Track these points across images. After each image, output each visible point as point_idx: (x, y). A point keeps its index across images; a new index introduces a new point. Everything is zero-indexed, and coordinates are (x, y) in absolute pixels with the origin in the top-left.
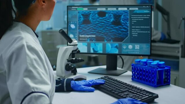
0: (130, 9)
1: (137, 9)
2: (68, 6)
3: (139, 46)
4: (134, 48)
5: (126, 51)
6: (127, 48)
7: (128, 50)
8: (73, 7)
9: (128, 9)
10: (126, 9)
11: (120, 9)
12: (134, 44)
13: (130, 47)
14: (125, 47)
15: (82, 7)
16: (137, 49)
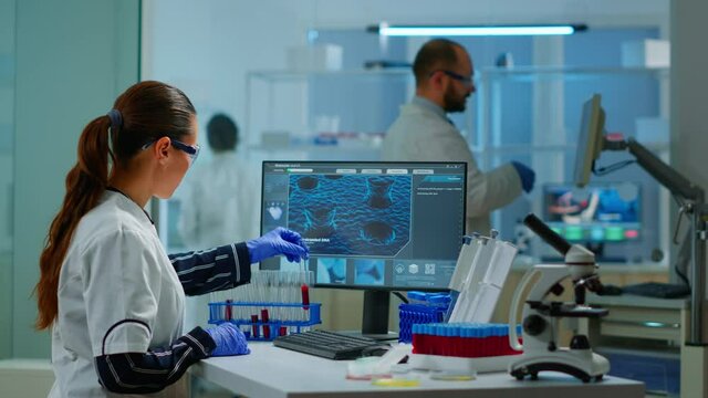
0: (415, 172)
1: (431, 172)
2: (264, 162)
3: (433, 266)
4: (422, 269)
5: (404, 278)
6: (406, 272)
7: (409, 277)
8: (277, 165)
9: (410, 171)
10: (404, 172)
11: (390, 172)
12: (421, 261)
13: (414, 268)
14: (400, 270)
15: (299, 165)
16: (429, 275)
